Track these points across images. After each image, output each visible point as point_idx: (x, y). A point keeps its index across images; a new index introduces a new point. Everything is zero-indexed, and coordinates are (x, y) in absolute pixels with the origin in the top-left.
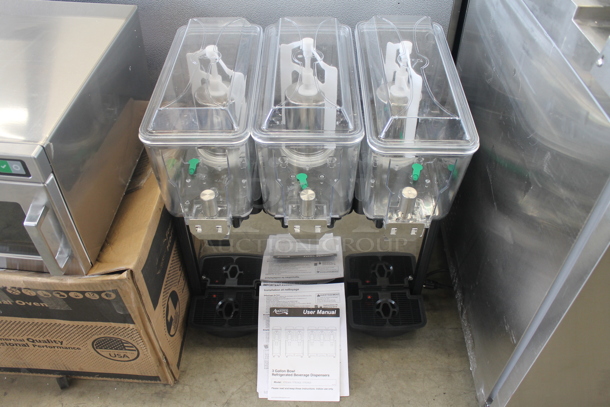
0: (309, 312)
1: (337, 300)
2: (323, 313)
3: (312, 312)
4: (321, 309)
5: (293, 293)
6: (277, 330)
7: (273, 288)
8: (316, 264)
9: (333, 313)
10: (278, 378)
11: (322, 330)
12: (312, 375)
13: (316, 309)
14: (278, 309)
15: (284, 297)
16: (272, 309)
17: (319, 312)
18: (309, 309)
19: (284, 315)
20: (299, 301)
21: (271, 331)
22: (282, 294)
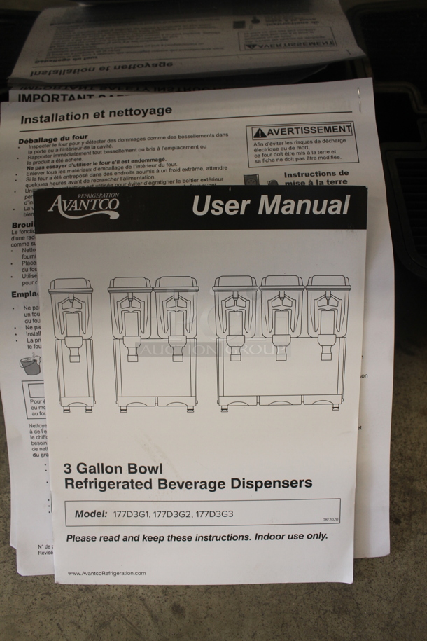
0: (218, 208)
1: (345, 150)
2: (290, 208)
3: (233, 207)
4: (272, 189)
5: (149, 128)
6: (71, 295)
7: (62, 108)
8: (239, 25)
9: (338, 207)
10: (90, 498)
11: (282, 291)
12: (238, 483)
13: (251, 190)
14: (69, 194)
15: (106, 146)
16: (43, 198)
17: (266, 206)
18: (222, 193)
19: (103, 224)
20: (171, 157)
21: (43, 299)
22: (93, 134)
